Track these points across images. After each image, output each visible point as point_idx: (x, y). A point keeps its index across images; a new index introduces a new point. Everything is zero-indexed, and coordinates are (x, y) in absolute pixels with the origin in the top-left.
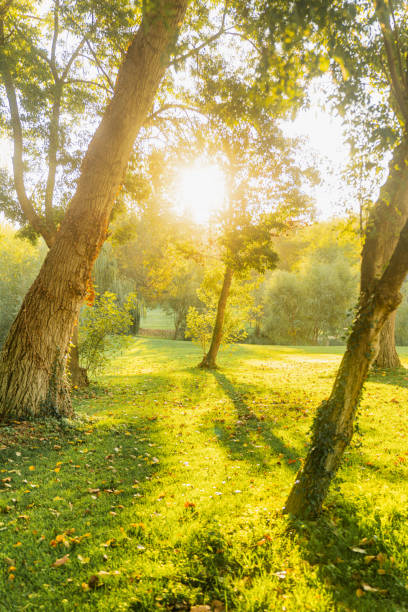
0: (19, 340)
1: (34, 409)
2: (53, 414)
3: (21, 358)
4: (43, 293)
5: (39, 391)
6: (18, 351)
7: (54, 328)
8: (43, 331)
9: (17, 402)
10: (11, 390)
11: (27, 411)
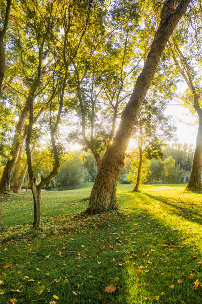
0: (101, 181)
1: (107, 207)
2: (113, 209)
3: (102, 187)
4: (109, 164)
5: (108, 200)
6: (100, 185)
7: (113, 176)
8: (110, 177)
9: (100, 204)
10: (98, 200)
11: (104, 208)
